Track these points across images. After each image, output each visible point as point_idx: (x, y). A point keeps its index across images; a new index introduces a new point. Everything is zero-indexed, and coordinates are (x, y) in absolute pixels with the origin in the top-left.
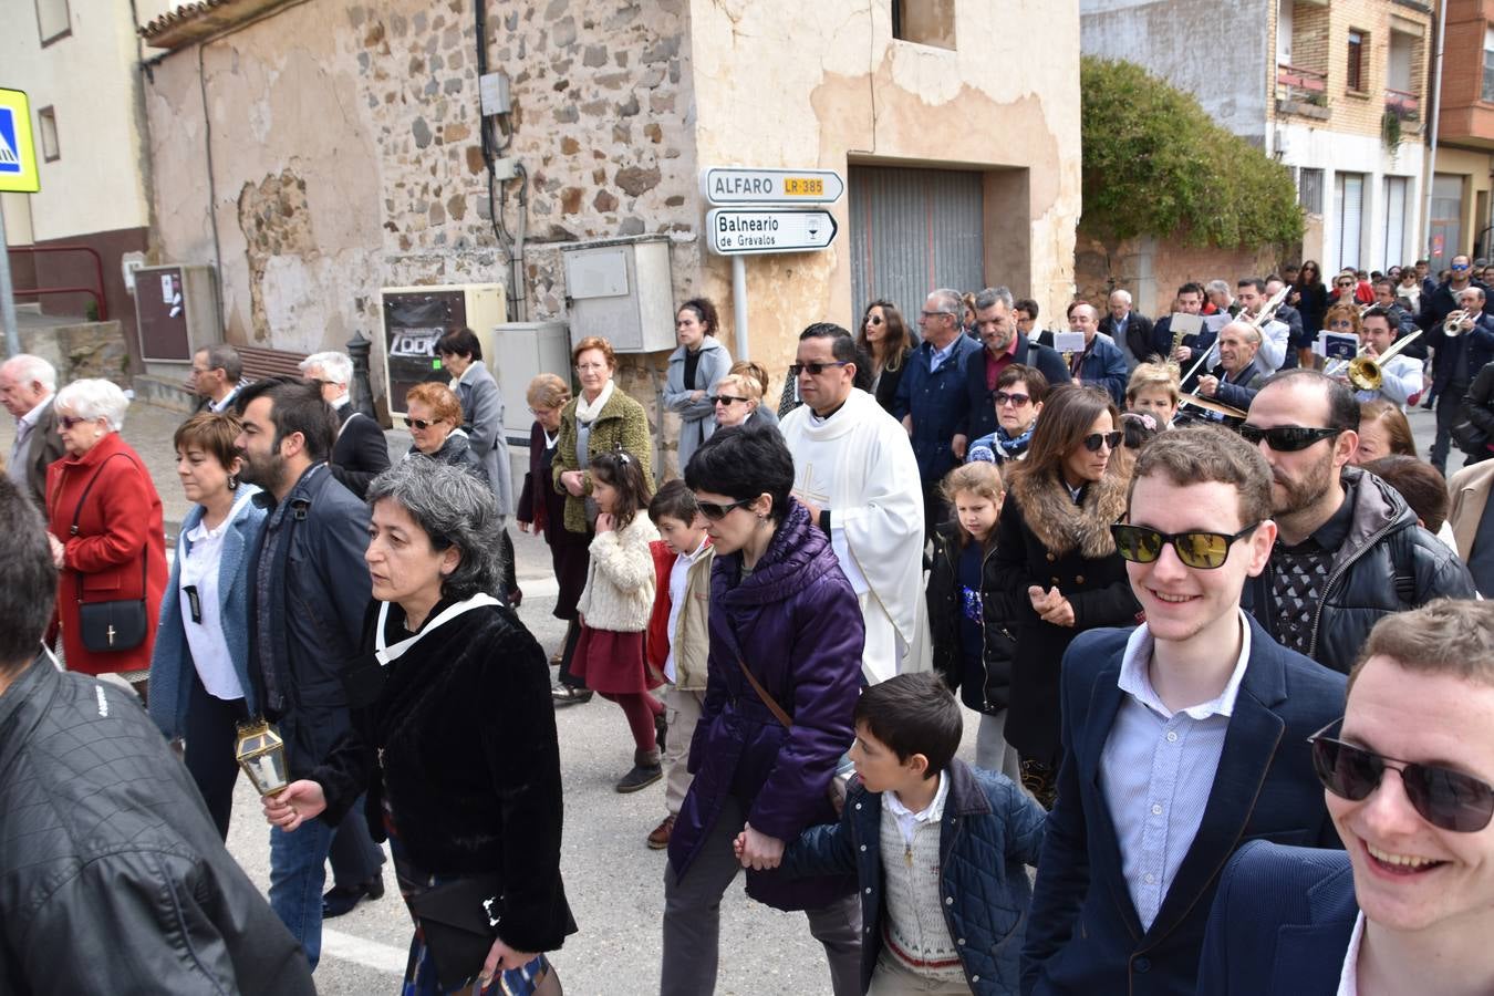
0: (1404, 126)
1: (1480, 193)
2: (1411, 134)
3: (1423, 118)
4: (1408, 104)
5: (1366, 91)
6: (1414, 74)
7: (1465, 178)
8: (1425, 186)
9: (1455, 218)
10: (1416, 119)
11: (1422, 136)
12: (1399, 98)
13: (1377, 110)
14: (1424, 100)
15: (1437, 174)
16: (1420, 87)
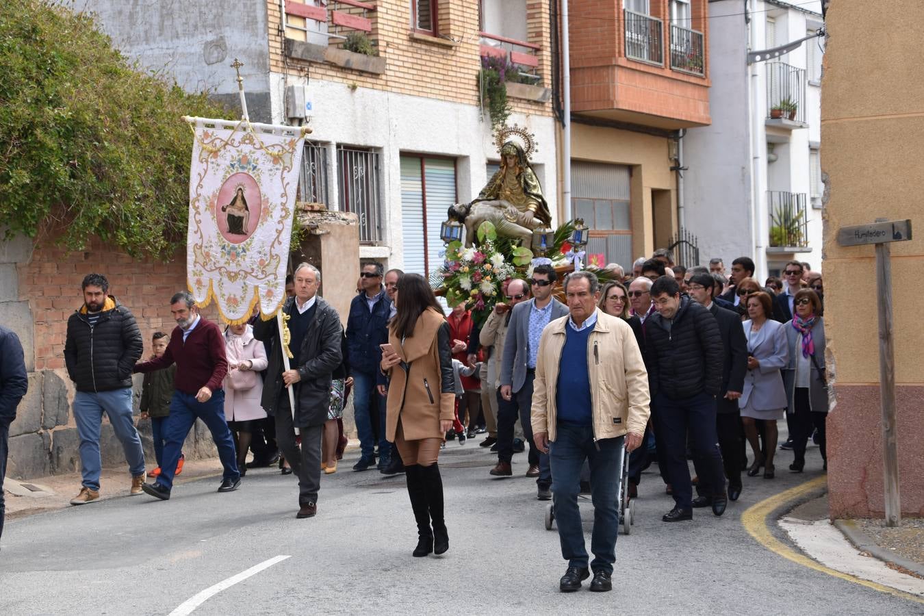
0: (512, 89)
1: (656, 194)
2: (529, 101)
3: (548, 80)
4: (521, 57)
5: (447, 36)
6: (531, 16)
7: (632, 170)
8: (561, 179)
9: (622, 228)
10: (538, 81)
11: (549, 105)
12: (504, 49)
13: (467, 63)
14: (547, 54)
15: (575, 162)
16: (539, 34)
